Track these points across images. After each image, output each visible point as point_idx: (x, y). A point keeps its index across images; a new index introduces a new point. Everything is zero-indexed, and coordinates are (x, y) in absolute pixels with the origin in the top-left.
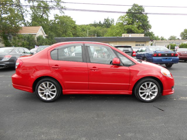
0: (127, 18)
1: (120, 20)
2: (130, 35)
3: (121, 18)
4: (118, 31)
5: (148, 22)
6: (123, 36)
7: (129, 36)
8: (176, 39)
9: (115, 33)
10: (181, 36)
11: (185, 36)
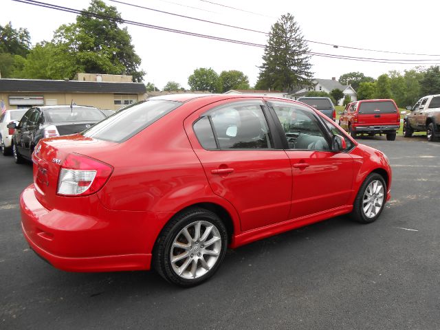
0: (80, 32)
1: (60, 36)
2: (100, 78)
3: (63, 31)
4: (60, 65)
5: (132, 47)
6: (80, 80)
7: (96, 80)
8: (179, 90)
9: (51, 69)
10: (190, 83)
11: (196, 83)
